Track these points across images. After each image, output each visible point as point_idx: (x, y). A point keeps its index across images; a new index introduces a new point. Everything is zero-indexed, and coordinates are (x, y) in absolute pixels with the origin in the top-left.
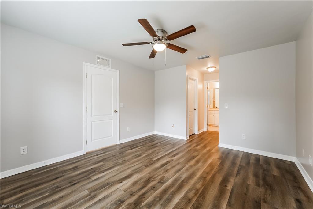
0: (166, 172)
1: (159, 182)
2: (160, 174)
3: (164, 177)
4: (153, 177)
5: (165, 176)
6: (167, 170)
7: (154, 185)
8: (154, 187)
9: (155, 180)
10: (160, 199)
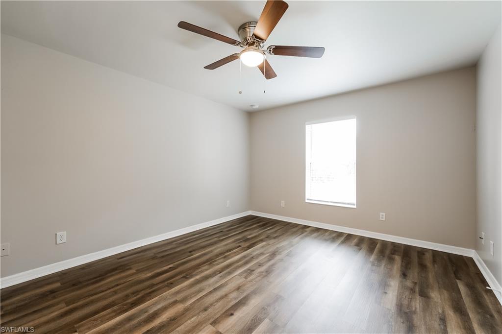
0: (240, 285)
1: (253, 271)
2: (251, 281)
3: (246, 278)
4: (262, 276)
5: (244, 279)
6: (238, 288)
7: (259, 268)
8: (259, 265)
9: (260, 272)
10: (253, 257)
